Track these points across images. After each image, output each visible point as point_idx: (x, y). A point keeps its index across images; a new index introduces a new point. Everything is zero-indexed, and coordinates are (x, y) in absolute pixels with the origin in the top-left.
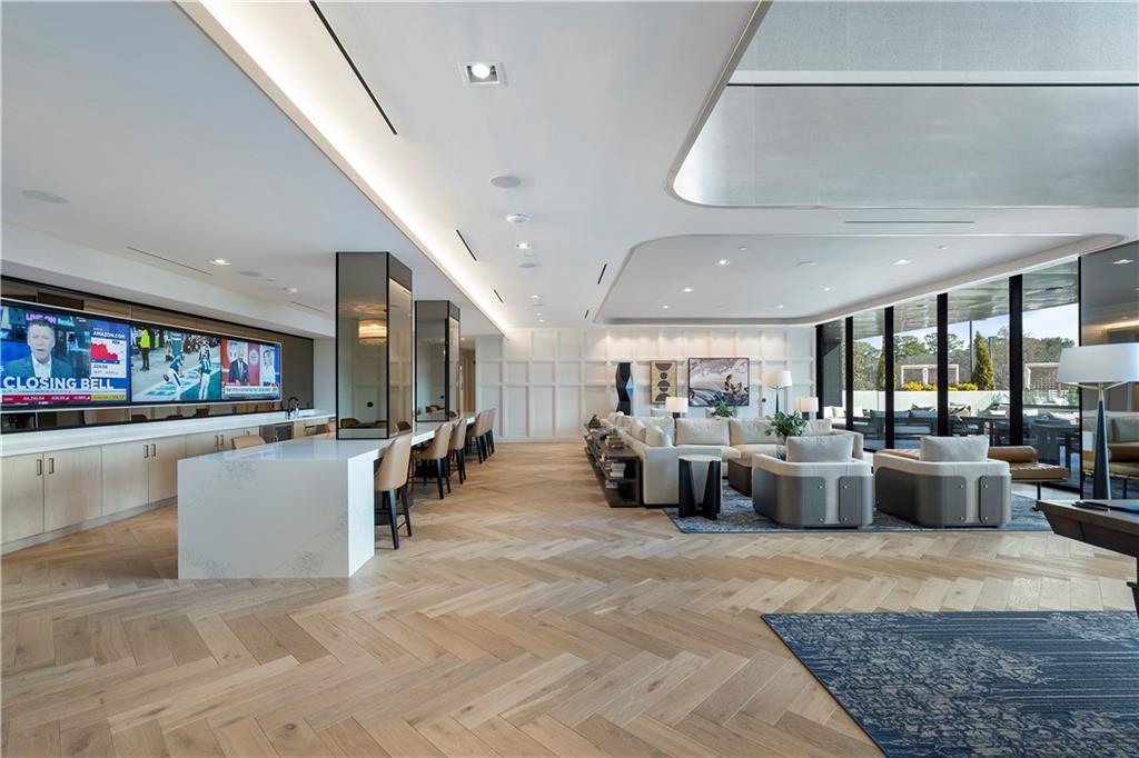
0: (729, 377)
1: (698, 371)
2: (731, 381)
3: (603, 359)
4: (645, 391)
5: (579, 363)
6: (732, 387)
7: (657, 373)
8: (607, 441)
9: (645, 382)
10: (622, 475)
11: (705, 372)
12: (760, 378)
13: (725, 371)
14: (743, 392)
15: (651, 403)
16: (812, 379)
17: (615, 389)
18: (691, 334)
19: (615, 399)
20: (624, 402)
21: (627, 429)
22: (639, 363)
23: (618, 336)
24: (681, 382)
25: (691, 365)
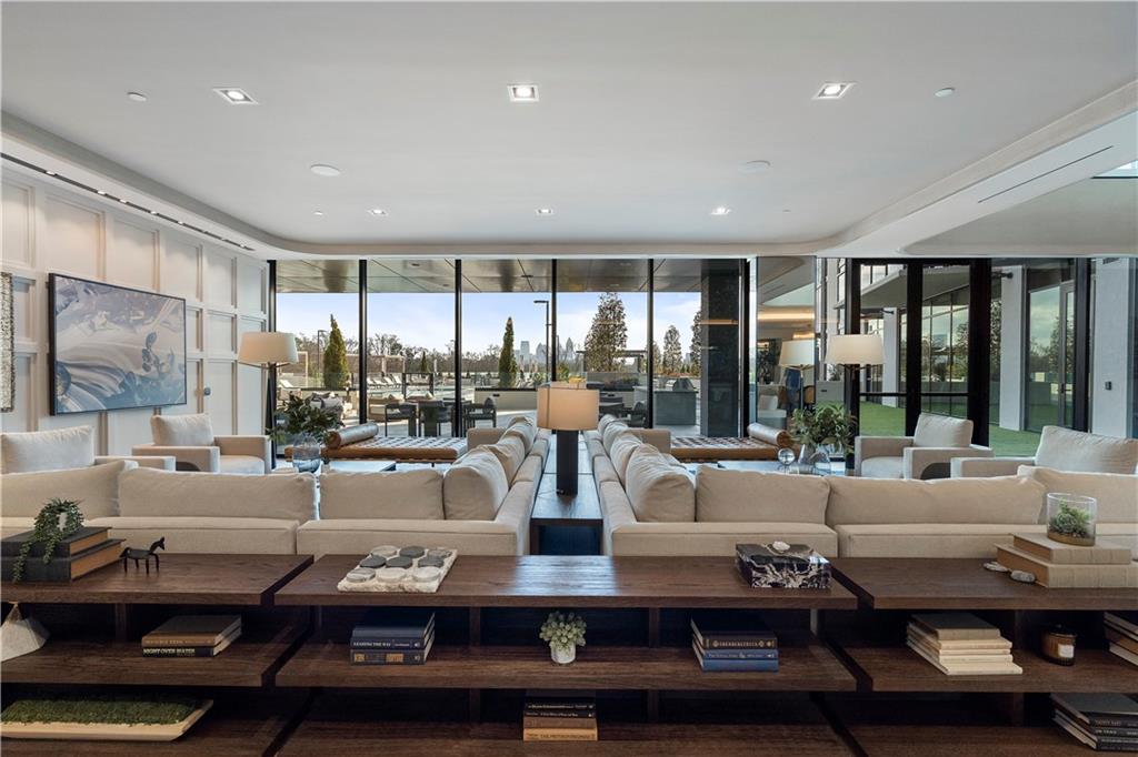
0: (151, 339)
1: (80, 316)
2: (155, 349)
6: (157, 362)
11: (99, 320)
13: (141, 322)
14: (177, 375)
25: (57, 296)
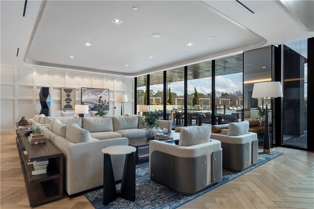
0: (101, 97)
1: (86, 94)
2: (101, 99)
3: (31, 84)
4: (58, 103)
5: (14, 86)
6: (102, 102)
7: (64, 94)
8: (30, 138)
9: (58, 99)
10: (44, 171)
11: (90, 95)
12: (114, 98)
13: (99, 94)
14: (107, 104)
15: (61, 109)
16: (133, 99)
17: (39, 101)
18: (83, 76)
19: (39, 107)
20: (45, 109)
21: (48, 125)
22: (54, 88)
23: (41, 73)
24: (78, 99)
25: (83, 91)
